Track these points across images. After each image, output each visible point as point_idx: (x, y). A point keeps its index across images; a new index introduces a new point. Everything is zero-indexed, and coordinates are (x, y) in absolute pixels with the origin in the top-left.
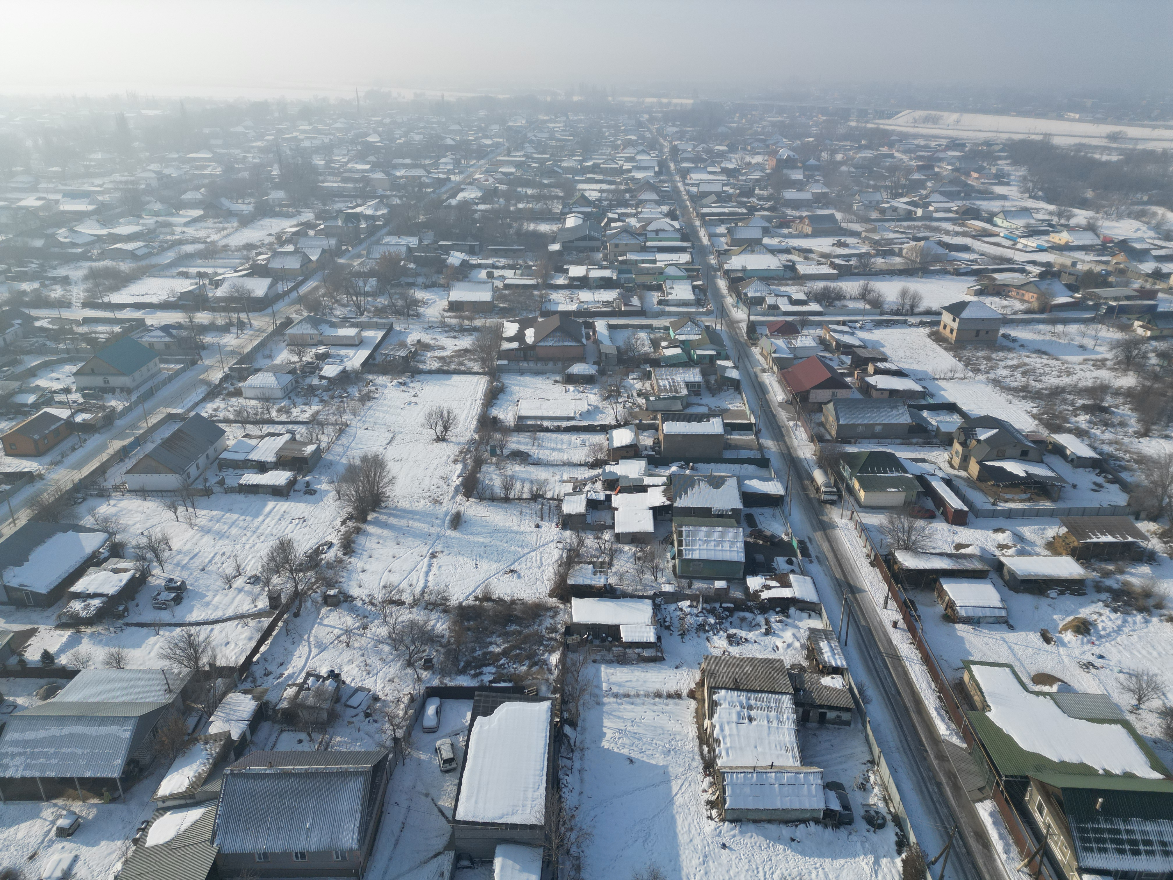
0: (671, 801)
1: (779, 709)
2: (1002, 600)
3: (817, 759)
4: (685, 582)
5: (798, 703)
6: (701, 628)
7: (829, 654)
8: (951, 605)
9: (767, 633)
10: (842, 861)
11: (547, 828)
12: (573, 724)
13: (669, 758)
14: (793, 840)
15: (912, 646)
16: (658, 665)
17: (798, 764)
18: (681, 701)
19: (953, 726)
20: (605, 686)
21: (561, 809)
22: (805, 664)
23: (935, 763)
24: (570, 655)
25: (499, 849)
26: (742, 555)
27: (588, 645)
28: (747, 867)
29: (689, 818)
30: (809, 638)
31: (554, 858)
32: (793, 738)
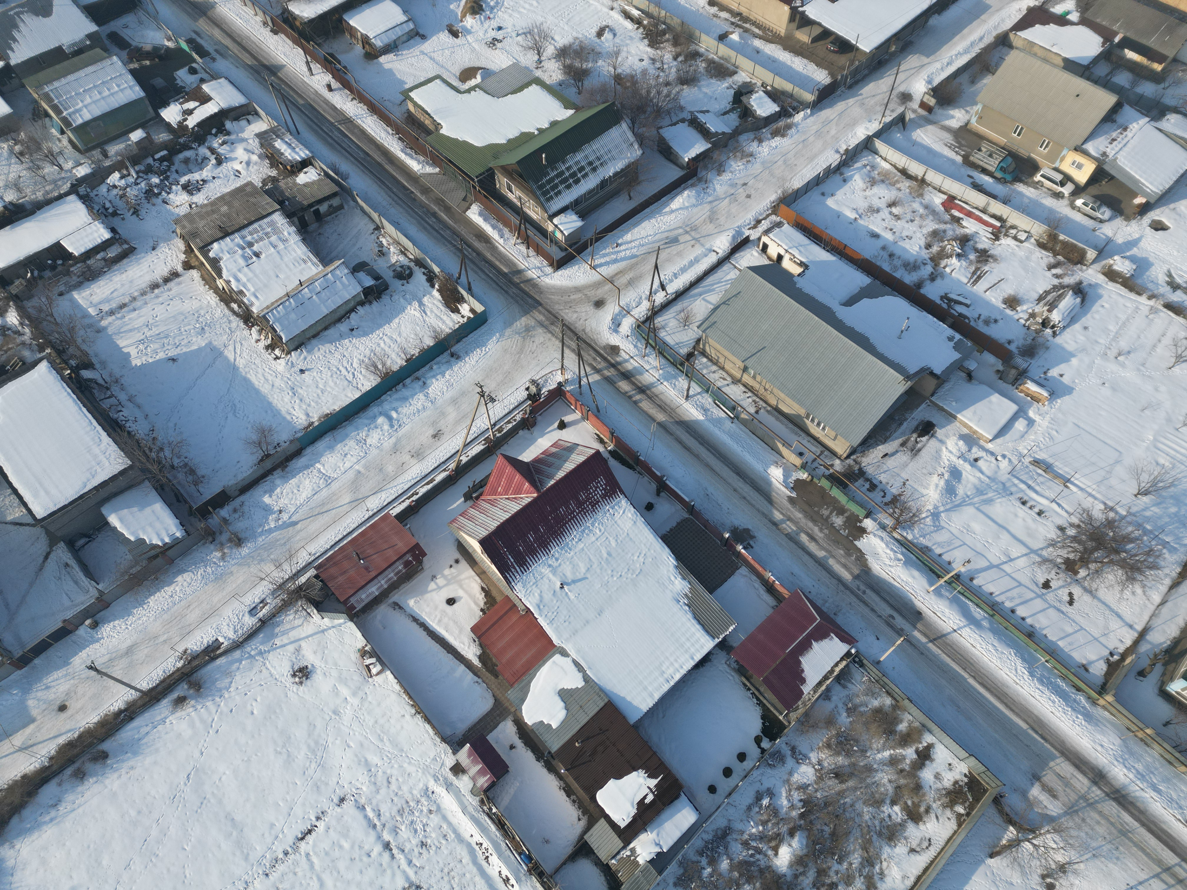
0: (235, 368)
1: (276, 231)
2: (405, 12)
3: (334, 254)
4: (96, 154)
5: (289, 215)
6: (149, 194)
7: (289, 151)
8: (366, 41)
9: (220, 162)
10: (397, 320)
11: (138, 464)
12: (89, 366)
13: (207, 335)
14: (352, 330)
15: (355, 102)
16: (133, 258)
17: (321, 267)
18: (181, 279)
19: (422, 158)
20: (92, 311)
21: (138, 441)
22: (274, 173)
23: (423, 198)
24: (29, 305)
25: (104, 510)
26: (137, 88)
27: (40, 282)
28: (329, 374)
29: (260, 370)
30: (262, 145)
31: (164, 480)
32: (304, 248)
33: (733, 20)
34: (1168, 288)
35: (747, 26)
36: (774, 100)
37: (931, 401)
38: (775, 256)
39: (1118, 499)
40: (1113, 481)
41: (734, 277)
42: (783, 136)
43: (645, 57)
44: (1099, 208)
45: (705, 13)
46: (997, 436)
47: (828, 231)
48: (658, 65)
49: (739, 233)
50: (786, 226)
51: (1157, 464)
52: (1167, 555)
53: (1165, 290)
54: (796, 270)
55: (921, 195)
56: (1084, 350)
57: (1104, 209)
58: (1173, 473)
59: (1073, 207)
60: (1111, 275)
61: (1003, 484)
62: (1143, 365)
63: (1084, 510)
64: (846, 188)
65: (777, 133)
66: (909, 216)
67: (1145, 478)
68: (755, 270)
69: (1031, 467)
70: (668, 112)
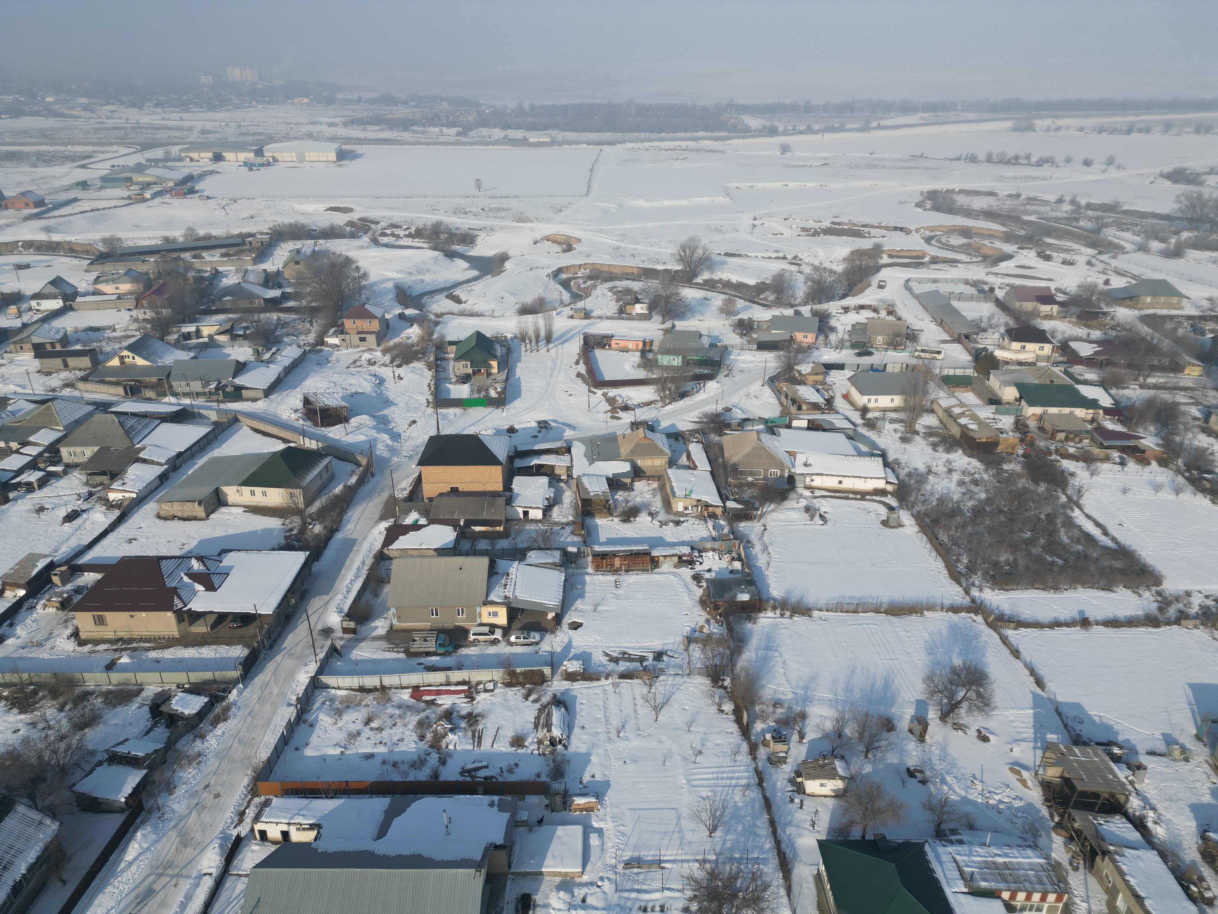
33: (115, 647)
34: (613, 664)
35: (134, 645)
36: (199, 694)
37: (513, 874)
38: (278, 836)
39: (702, 849)
40: (689, 836)
41: (244, 886)
42: (225, 720)
43: (20, 726)
44: (528, 635)
45: (78, 655)
46: (584, 866)
47: (321, 780)
48: (41, 725)
49: (225, 837)
50: (275, 800)
51: (704, 799)
52: (766, 870)
53: (611, 666)
54: (309, 836)
55: (389, 700)
56: (593, 745)
57: (532, 634)
58: (718, 798)
59: (511, 644)
60: (571, 677)
61: (619, 905)
62: (639, 729)
63: (688, 879)
64: (317, 731)
65: (215, 722)
66: (389, 723)
67: (705, 816)
68: (264, 864)
69: (627, 872)
70: (77, 765)
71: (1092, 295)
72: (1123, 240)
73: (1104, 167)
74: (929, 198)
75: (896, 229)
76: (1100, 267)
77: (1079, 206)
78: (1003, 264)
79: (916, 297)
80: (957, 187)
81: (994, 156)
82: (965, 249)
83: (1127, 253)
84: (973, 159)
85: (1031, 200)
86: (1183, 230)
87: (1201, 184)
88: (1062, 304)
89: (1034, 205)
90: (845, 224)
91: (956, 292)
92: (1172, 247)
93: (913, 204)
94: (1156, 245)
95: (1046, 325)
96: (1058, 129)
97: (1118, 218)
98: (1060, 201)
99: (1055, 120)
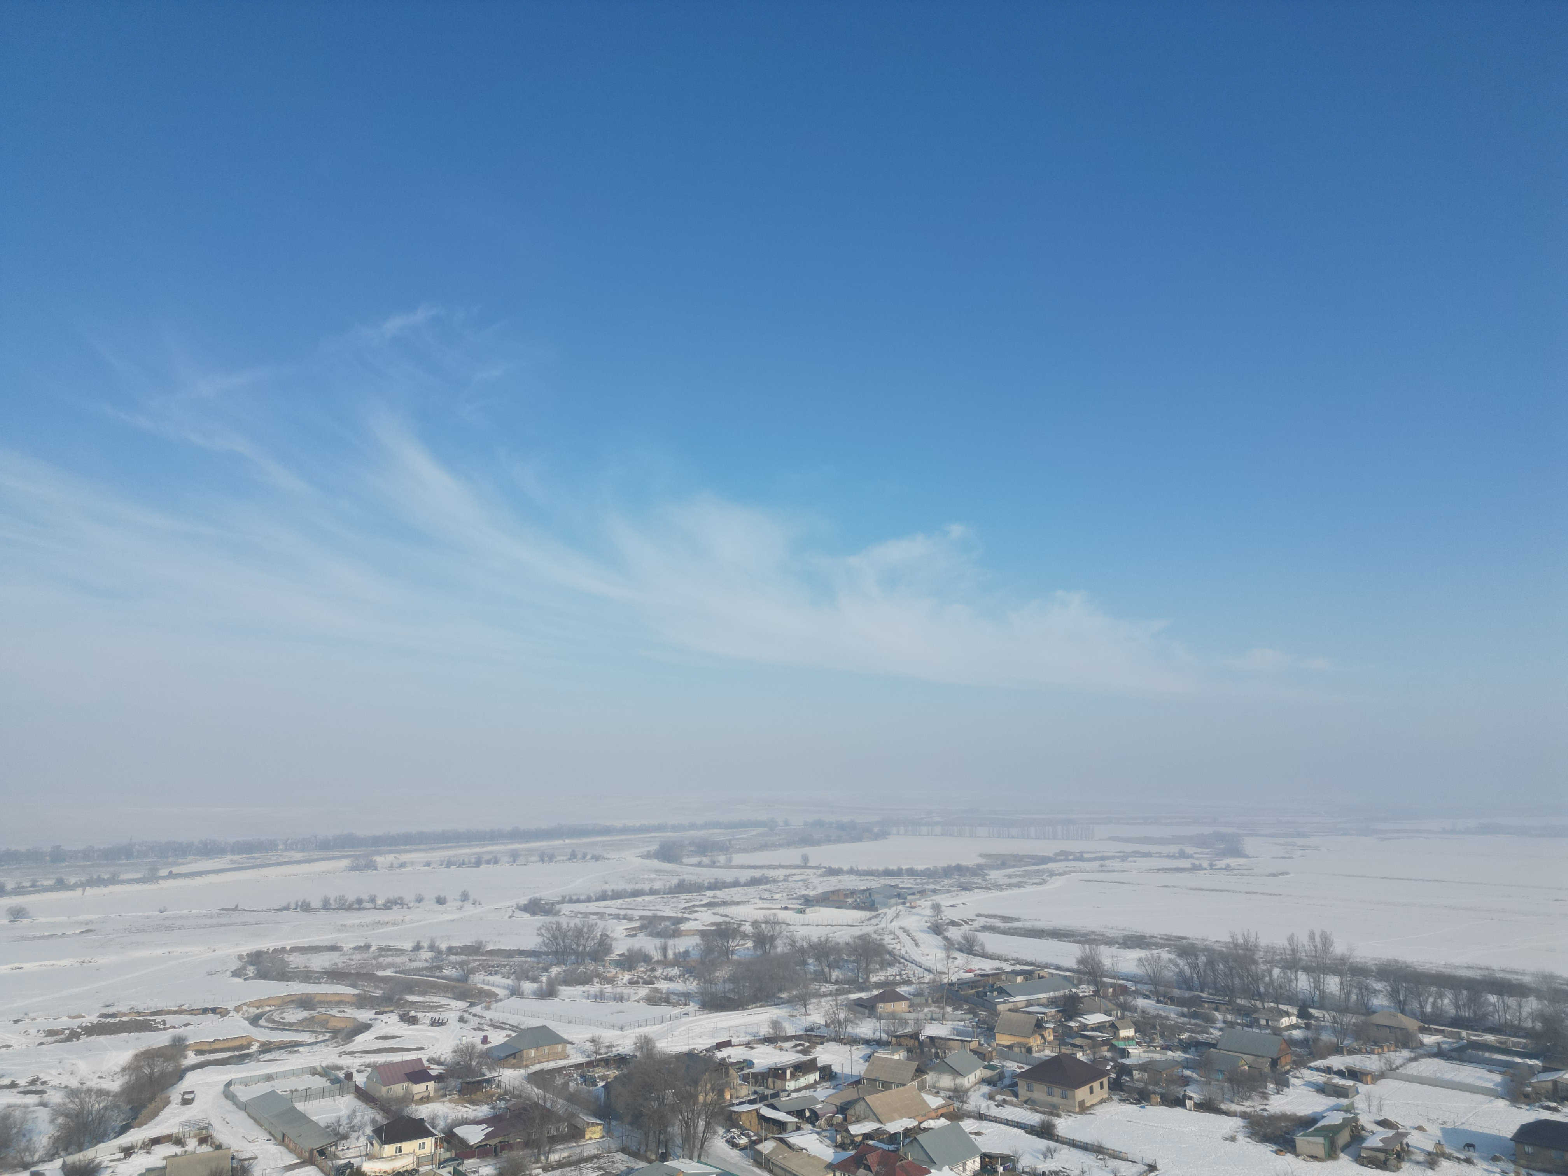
71: (471, 1060)
72: (493, 985)
73: (459, 904)
74: (251, 963)
75: (205, 1011)
76: (474, 1022)
77: (440, 952)
78: (360, 1038)
79: (242, 1106)
80: (288, 944)
81: (331, 901)
82: (307, 1025)
83: (501, 1000)
84: (305, 907)
85: (384, 951)
86: (551, 965)
87: (557, 913)
88: (438, 1078)
89: (388, 956)
90: (124, 1015)
91: (300, 1089)
92: (544, 986)
93: (229, 973)
94: (528, 987)
95: (423, 1111)
96: (402, 865)
97: (484, 960)
98: (417, 948)
99: (398, 856)
